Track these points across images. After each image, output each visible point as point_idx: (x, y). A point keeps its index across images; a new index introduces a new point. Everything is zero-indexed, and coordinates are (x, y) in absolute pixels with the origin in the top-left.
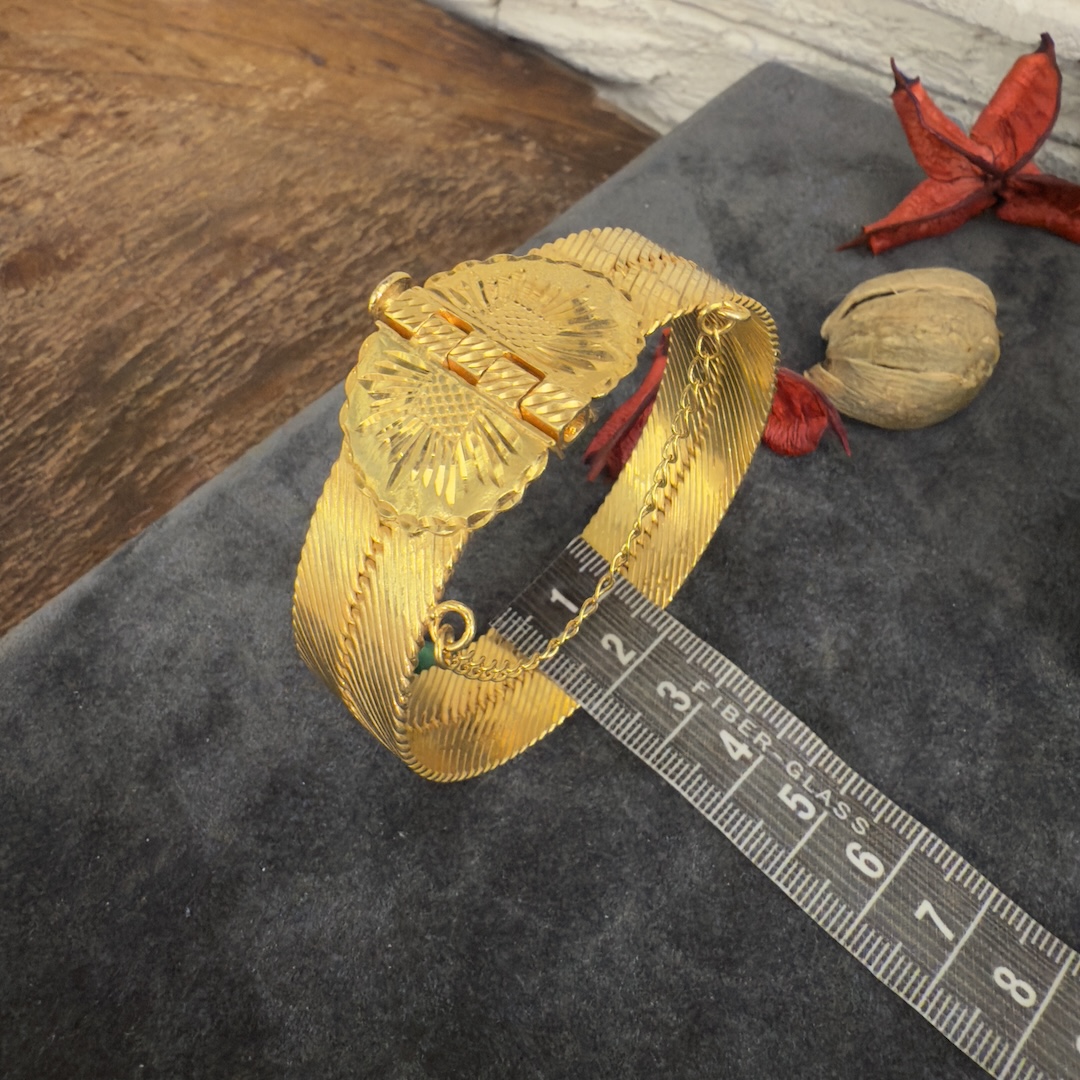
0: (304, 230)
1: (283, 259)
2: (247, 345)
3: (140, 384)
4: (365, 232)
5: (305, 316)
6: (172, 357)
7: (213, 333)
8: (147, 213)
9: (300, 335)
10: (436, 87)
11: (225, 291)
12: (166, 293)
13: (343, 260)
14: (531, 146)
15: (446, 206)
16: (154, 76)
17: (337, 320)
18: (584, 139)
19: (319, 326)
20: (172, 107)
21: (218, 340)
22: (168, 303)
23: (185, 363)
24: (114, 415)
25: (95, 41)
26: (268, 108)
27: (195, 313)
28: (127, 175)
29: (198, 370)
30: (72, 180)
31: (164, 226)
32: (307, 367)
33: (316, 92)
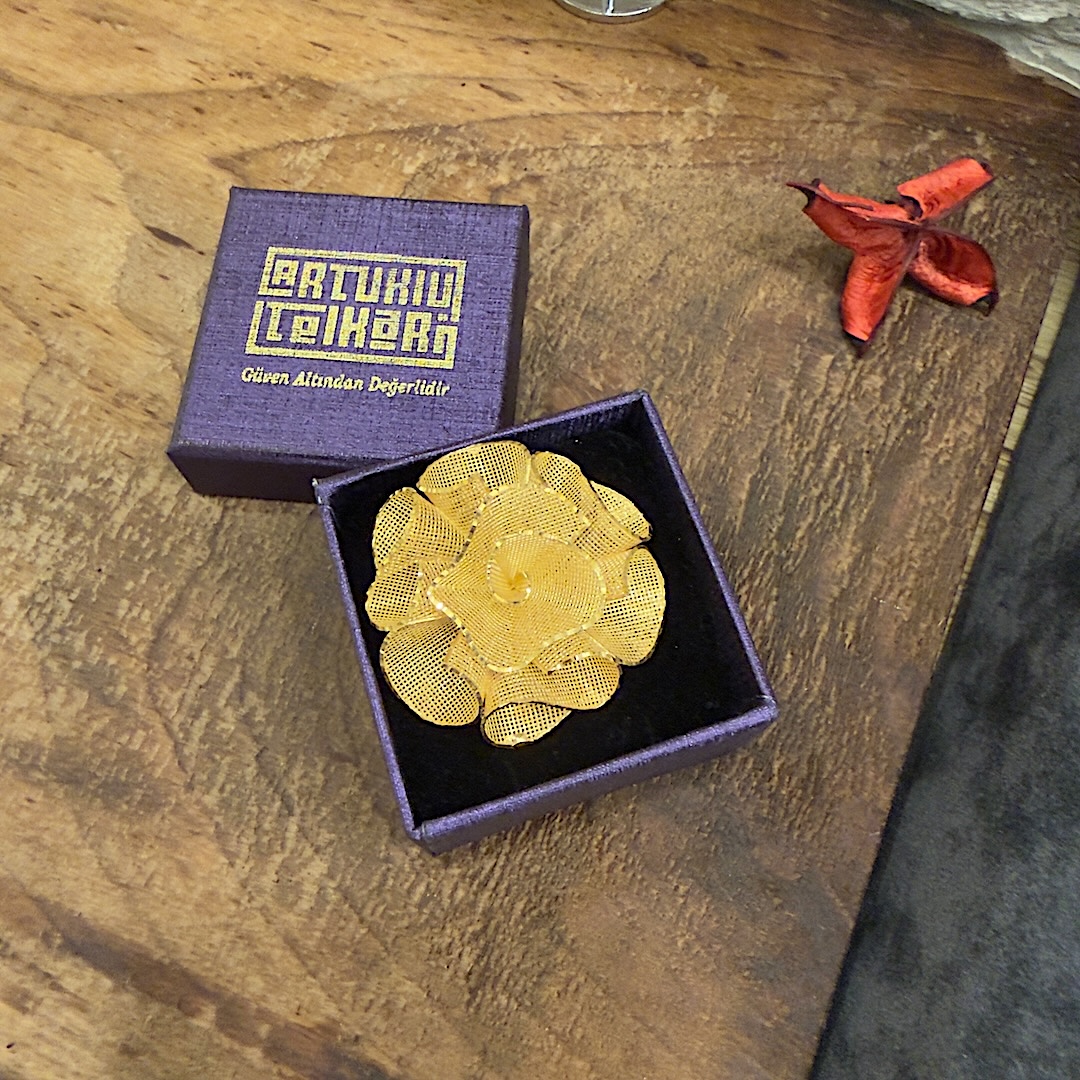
1: (821, 341)
2: (850, 456)
6: (785, 488)
7: (808, 450)
10: (843, 76)
11: (788, 393)
16: (533, 116)
20: (583, 158)
21: (818, 456)
22: (741, 421)
23: (802, 491)
24: (770, 570)
25: (435, 77)
26: (686, 140)
27: (775, 428)
28: (594, 263)
29: (821, 496)
30: (540, 282)
31: (675, 325)
32: (922, 468)
33: (720, 106)
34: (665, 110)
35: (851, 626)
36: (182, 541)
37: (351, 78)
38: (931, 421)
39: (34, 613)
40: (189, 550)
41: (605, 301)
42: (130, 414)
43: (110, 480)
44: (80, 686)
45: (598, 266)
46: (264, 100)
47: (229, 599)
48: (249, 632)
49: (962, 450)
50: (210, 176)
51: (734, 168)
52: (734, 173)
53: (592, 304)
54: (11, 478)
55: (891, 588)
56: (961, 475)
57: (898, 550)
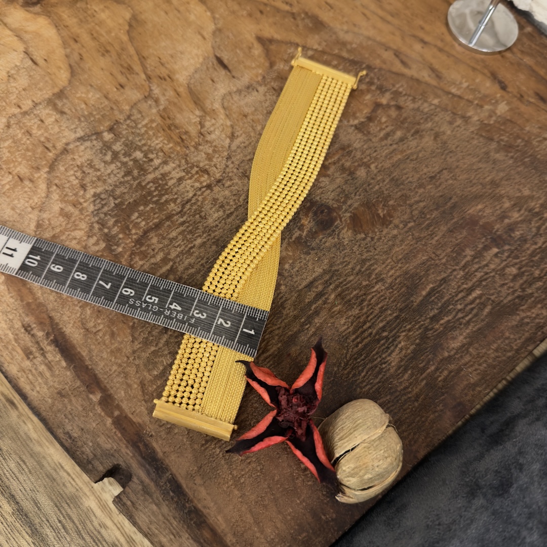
22: (440, 260)
23: (453, 304)
24: (420, 331)
25: (374, 41)
26: (479, 120)
27: (455, 270)
28: (408, 158)
29: (460, 310)
30: (378, 156)
31: (431, 203)
32: (515, 320)
33: (503, 111)
34: (476, 102)
35: (446, 373)
36: (171, 200)
37: (337, 26)
38: (529, 301)
39: (98, 201)
40: (172, 205)
41: (404, 178)
42: (173, 135)
43: (152, 160)
44: (103, 241)
45: (408, 161)
46: (292, 20)
47: (180, 234)
48: (182, 251)
49: (537, 321)
50: (253, 44)
51: (495, 143)
52: (494, 145)
53: (397, 177)
54: (112, 140)
55: (472, 366)
56: (531, 332)
57: (484, 351)
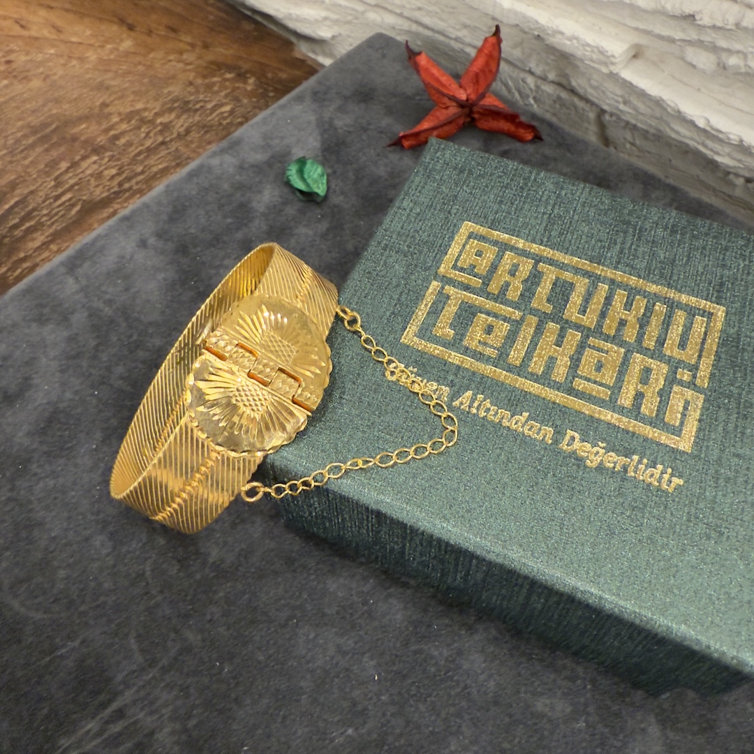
0: (112, 133)
1: (97, 150)
2: (74, 200)
3: (12, 223)
4: (148, 133)
5: (108, 183)
6: (30, 207)
7: (55, 194)
8: (20, 123)
9: (105, 195)
10: (199, 43)
11: (64, 169)
12: (29, 170)
13: (133, 151)
14: (251, 81)
15: (197, 118)
16: (30, 37)
17: (127, 186)
18: (284, 76)
19: (116, 189)
20: (40, 57)
21: (57, 198)
